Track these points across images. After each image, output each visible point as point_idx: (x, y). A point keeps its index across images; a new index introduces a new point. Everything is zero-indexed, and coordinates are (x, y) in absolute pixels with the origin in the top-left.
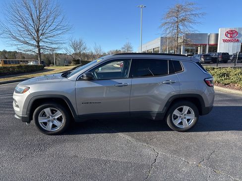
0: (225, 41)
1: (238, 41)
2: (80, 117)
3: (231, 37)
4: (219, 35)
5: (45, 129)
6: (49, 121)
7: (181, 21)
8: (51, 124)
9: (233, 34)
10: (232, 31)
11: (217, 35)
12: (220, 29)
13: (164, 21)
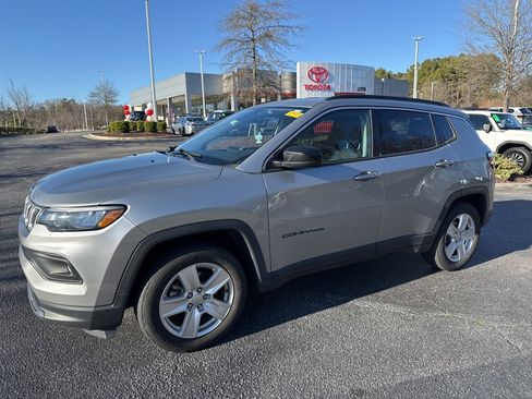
0: (308, 88)
1: (329, 88)
2: (274, 275)
3: (318, 81)
4: (298, 76)
5: (180, 335)
6: (190, 307)
7: (261, 38)
8: (197, 314)
9: (320, 74)
10: (318, 68)
11: (294, 75)
12: (298, 64)
13: (225, 35)
